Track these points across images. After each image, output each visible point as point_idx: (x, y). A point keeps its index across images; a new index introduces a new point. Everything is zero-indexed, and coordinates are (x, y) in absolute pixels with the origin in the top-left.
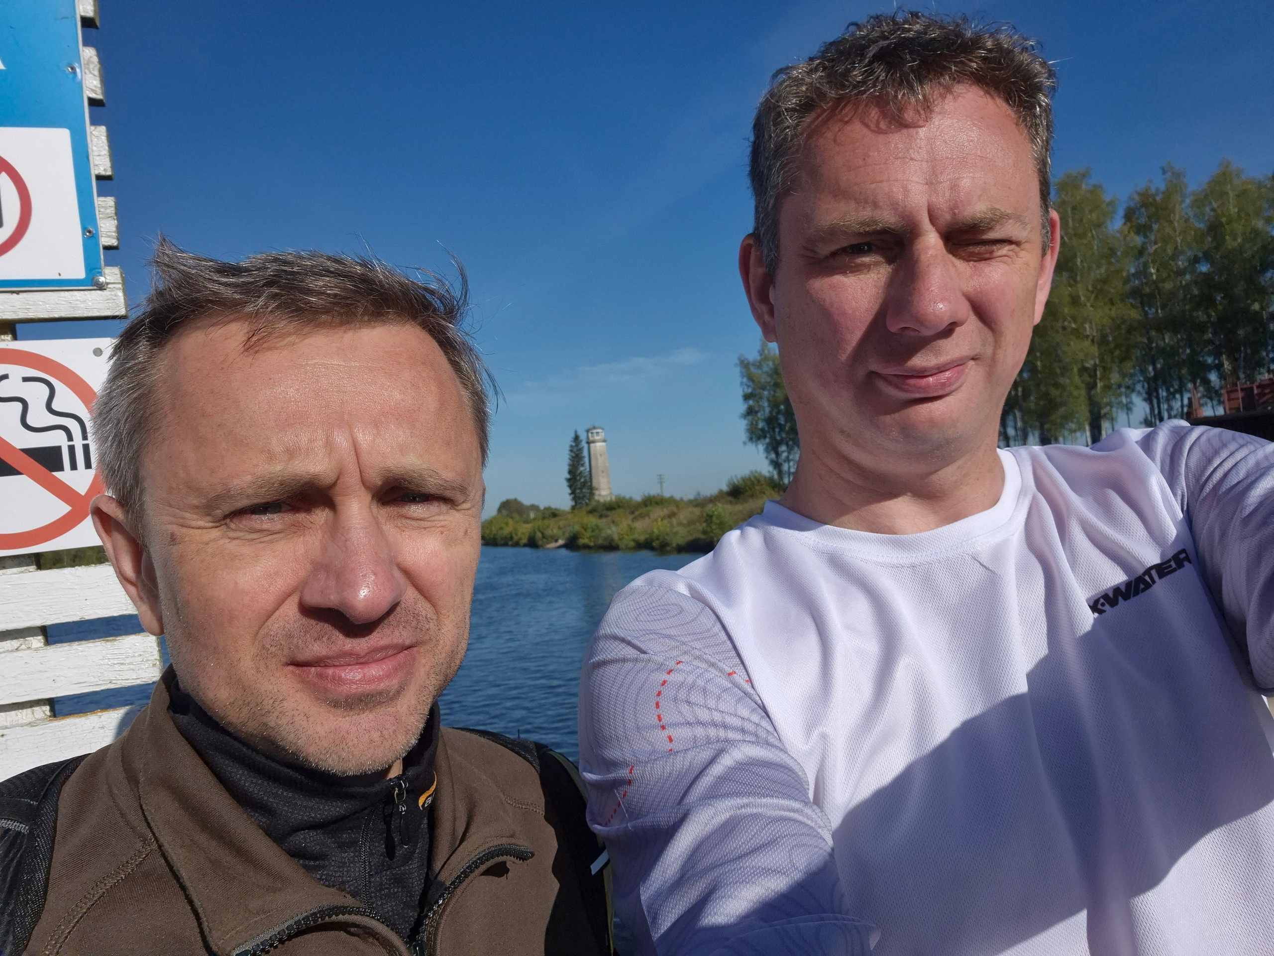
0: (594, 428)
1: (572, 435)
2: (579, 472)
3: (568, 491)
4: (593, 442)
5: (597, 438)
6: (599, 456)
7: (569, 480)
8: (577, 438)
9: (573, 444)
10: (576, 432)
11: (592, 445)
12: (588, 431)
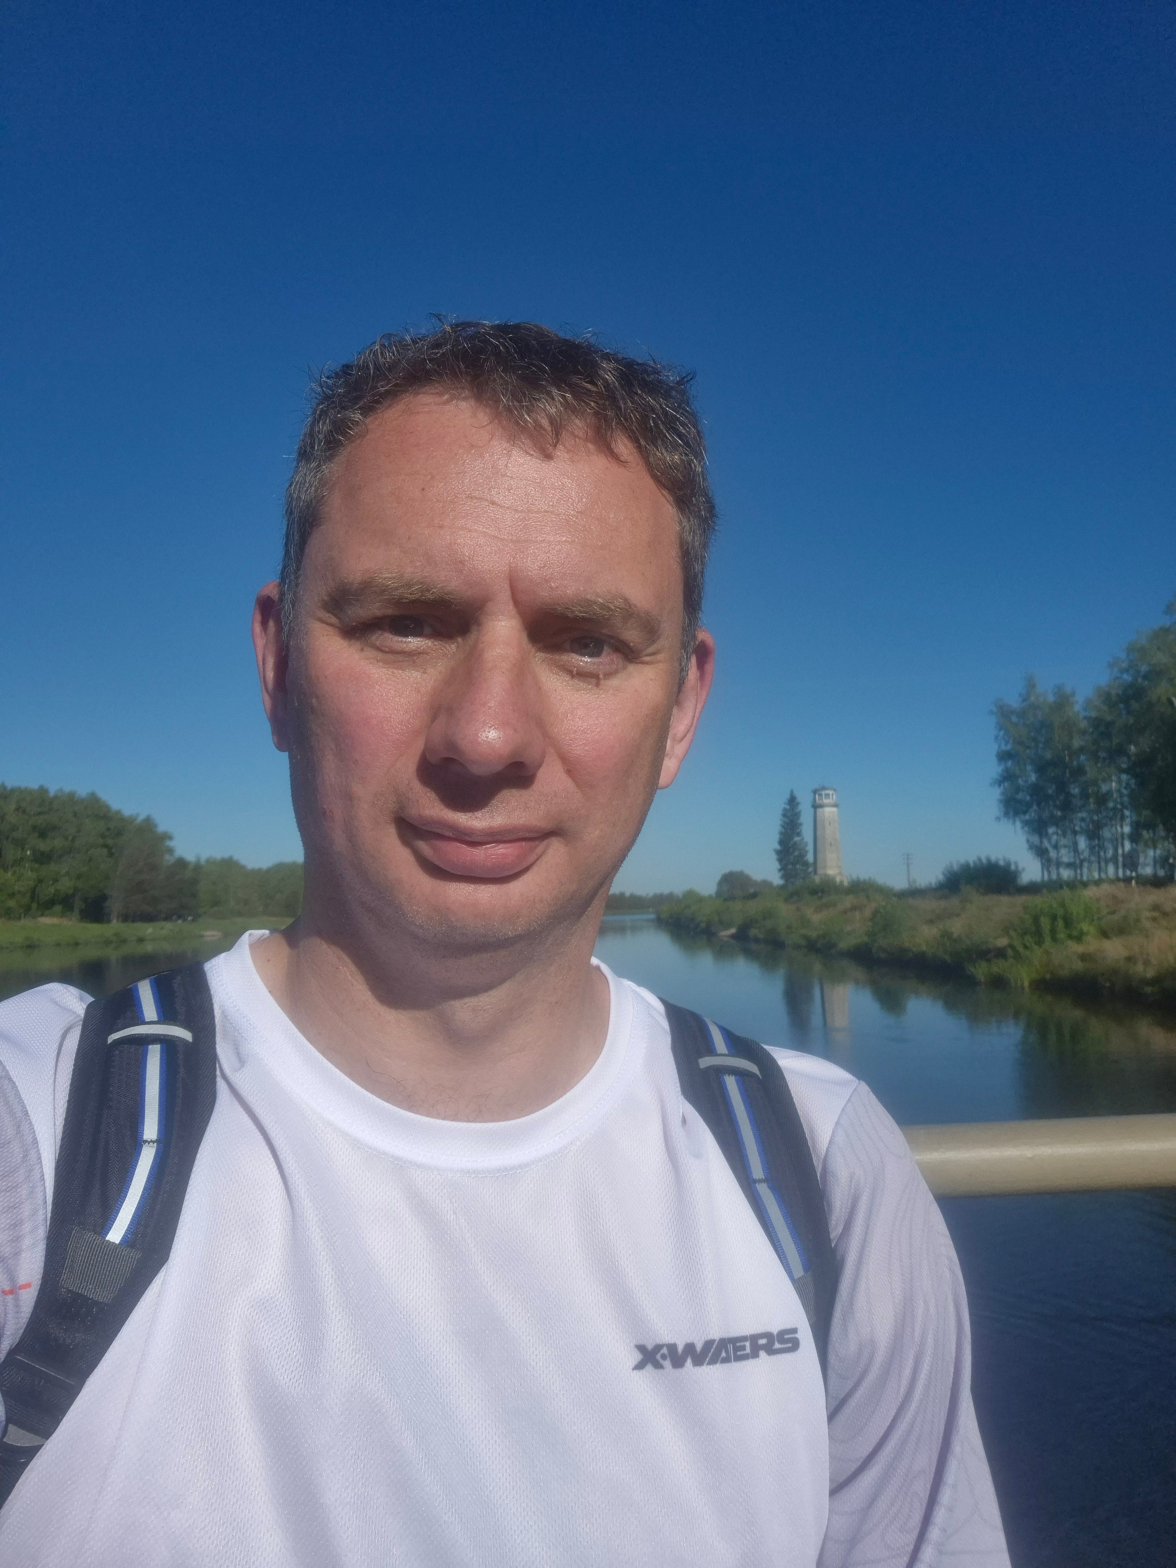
0: (824, 788)
1: (787, 796)
2: (792, 842)
3: (777, 866)
4: (821, 806)
5: (826, 801)
6: (827, 824)
7: (778, 852)
8: (792, 801)
9: (788, 807)
10: (792, 792)
11: (819, 810)
12: (815, 792)
